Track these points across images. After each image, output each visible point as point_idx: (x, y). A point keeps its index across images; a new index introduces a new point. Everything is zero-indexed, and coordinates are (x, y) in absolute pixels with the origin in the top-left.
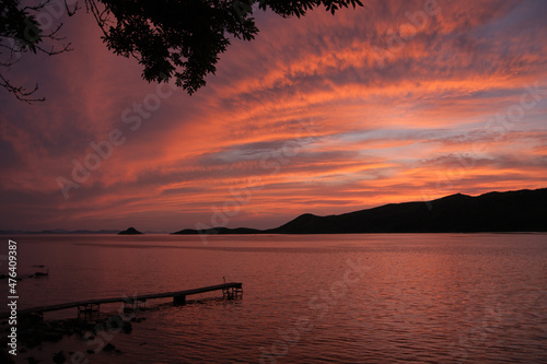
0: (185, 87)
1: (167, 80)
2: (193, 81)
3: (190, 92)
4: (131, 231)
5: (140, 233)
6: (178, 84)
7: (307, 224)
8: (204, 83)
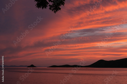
0: (53, 10)
1: (46, 8)
2: (56, 8)
3: (55, 12)
4: (32, 66)
5: (35, 67)
6: (50, 9)
7: (101, 64)
8: (60, 9)
